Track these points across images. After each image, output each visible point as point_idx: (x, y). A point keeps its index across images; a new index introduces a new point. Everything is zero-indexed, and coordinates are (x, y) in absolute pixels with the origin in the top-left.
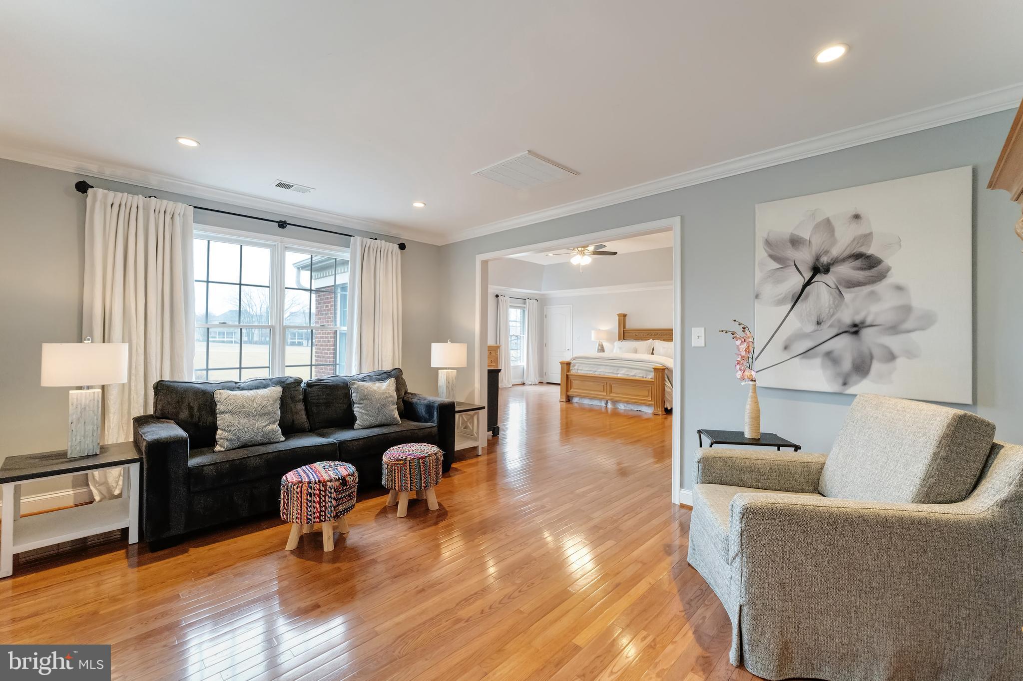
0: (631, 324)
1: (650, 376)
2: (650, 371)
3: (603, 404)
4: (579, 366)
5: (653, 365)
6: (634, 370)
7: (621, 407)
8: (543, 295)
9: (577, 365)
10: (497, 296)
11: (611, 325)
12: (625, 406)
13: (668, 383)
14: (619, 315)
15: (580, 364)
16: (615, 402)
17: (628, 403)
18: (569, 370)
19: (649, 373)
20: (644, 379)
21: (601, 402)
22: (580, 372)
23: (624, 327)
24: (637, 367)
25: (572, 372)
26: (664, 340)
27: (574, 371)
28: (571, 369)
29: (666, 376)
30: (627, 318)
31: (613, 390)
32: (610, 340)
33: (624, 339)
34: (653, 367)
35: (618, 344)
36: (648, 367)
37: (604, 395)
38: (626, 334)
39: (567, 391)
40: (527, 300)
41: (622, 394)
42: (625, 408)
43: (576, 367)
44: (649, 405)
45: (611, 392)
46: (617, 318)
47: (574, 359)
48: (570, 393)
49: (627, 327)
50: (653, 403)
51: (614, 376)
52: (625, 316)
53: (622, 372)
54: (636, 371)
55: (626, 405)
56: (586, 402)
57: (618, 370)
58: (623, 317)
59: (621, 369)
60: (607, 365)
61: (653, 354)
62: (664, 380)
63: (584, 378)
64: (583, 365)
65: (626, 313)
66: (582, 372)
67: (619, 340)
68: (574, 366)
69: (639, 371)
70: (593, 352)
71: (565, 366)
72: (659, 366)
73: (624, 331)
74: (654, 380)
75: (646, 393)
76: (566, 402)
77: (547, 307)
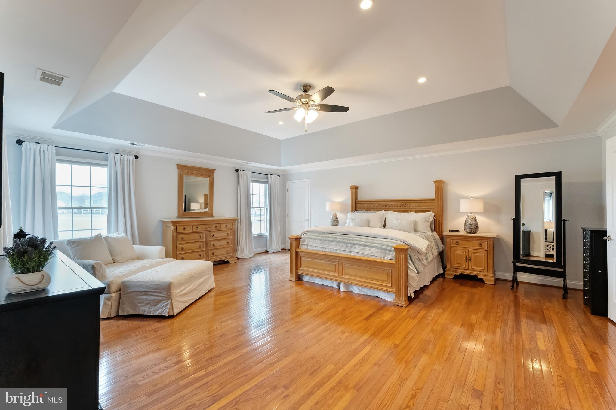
0: (363, 196)
1: (390, 257)
2: (390, 251)
3: (335, 285)
4: (309, 242)
5: (393, 243)
6: (369, 248)
7: (356, 290)
8: (284, 171)
9: (307, 240)
10: (237, 170)
11: (345, 197)
12: (360, 290)
13: (412, 266)
14: (352, 187)
15: (311, 240)
16: (347, 285)
17: (363, 286)
18: (298, 246)
19: (387, 252)
20: (382, 260)
21: (333, 283)
22: (311, 249)
23: (356, 199)
24: (374, 245)
25: (302, 248)
26: (395, 211)
27: (304, 247)
28: (301, 244)
29: (408, 257)
30: (359, 190)
31: (346, 271)
32: (344, 211)
33: (356, 210)
34: (394, 245)
35: (351, 215)
36: (388, 246)
37: (336, 276)
38: (358, 205)
39: (297, 269)
40: (269, 176)
41: (356, 276)
42: (360, 293)
43: (306, 243)
44: (388, 292)
45: (343, 273)
46: (350, 190)
47: (305, 233)
48: (300, 272)
49: (359, 198)
50: (394, 290)
51: (347, 254)
52: (357, 188)
53: (356, 250)
54: (372, 250)
55: (360, 288)
56: (317, 281)
57: (351, 247)
58: (355, 189)
59: (355, 246)
60: (338, 242)
61: (385, 226)
62: (407, 262)
63: (314, 255)
64: (313, 241)
65: (358, 186)
66: (313, 248)
67: (352, 211)
68: (304, 241)
69: (376, 250)
70: (326, 225)
71: (294, 241)
72: (401, 245)
73: (356, 202)
74: (394, 262)
75: (385, 278)
76: (296, 281)
77: (289, 182)
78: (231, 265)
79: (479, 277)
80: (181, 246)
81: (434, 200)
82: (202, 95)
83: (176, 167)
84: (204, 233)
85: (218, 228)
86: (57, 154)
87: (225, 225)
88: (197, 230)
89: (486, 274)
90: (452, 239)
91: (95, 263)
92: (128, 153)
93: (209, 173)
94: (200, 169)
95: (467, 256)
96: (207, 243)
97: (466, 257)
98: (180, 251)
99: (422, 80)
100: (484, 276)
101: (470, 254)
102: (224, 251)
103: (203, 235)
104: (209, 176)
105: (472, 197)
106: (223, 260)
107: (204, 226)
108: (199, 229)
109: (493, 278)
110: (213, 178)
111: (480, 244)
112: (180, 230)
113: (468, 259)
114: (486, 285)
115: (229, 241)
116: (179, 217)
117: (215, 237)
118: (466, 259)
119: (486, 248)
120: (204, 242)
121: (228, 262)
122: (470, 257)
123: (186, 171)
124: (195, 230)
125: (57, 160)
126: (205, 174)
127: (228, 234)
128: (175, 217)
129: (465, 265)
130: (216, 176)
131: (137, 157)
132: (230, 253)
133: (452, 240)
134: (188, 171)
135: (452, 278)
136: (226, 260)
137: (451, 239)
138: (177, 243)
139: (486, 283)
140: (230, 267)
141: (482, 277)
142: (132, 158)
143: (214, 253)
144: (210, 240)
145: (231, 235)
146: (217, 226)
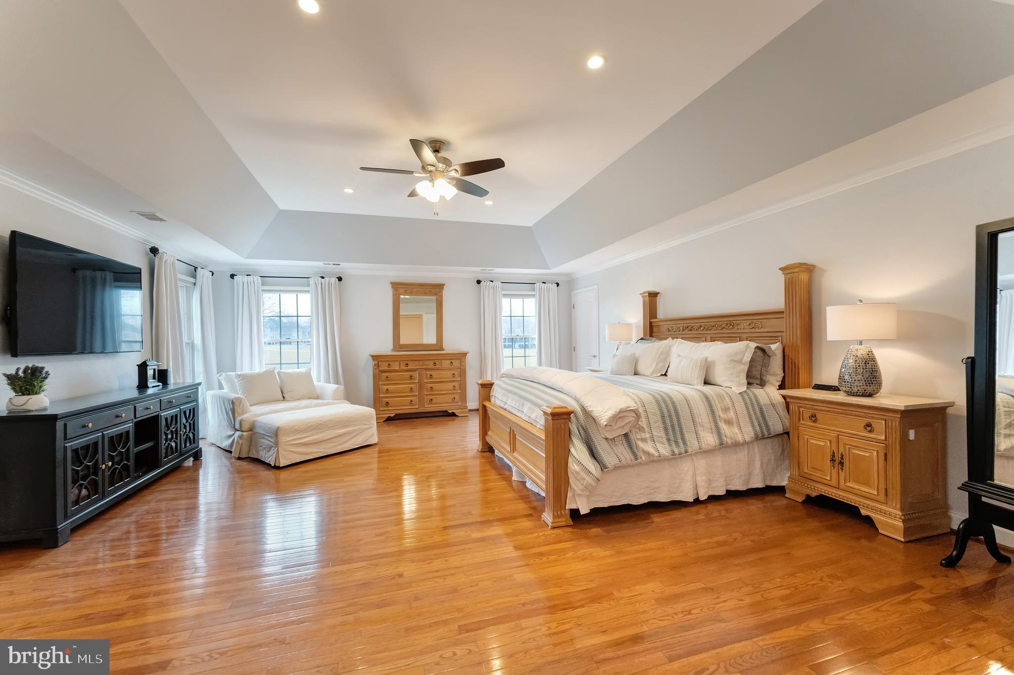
4: (496, 391)
10: (478, 282)
17: (526, 475)
18: (489, 397)
23: (653, 316)
31: (517, 445)
37: (509, 452)
38: (655, 329)
40: (537, 285)
41: (523, 455)
43: (494, 393)
45: (514, 447)
48: (487, 438)
49: (661, 315)
51: (518, 416)
53: (525, 411)
58: (648, 298)
60: (515, 394)
64: (499, 390)
65: (657, 291)
73: (650, 322)
76: (481, 452)
77: (575, 292)
78: (458, 418)
79: (864, 512)
80: (385, 387)
81: (783, 312)
82: (349, 191)
83: (390, 286)
84: (417, 372)
85: (437, 366)
86: (263, 284)
87: (449, 361)
88: (407, 368)
89: (884, 508)
90: (801, 407)
91: (235, 398)
92: (330, 275)
93: (435, 290)
94: (422, 285)
95: (834, 453)
96: (421, 386)
97: (833, 456)
98: (384, 393)
99: (595, 62)
100: (876, 510)
101: (841, 450)
102: (448, 398)
103: (416, 375)
104: (436, 294)
105: (861, 301)
106: (447, 411)
107: (417, 363)
108: (410, 367)
109: (902, 525)
110: (441, 296)
111: (867, 426)
112: (384, 366)
113: (838, 461)
114: (880, 537)
115: (456, 384)
116: (394, 350)
117: (433, 377)
118: (833, 460)
119: (883, 438)
120: (418, 384)
121: (453, 415)
122: (842, 456)
123: (402, 290)
124: (403, 367)
125: (263, 290)
126: (429, 291)
127: (454, 374)
128: (390, 350)
129: (828, 474)
130: (446, 293)
131: (340, 279)
132: (457, 402)
133: (801, 409)
134: (406, 289)
135: (800, 500)
136: (450, 412)
137: (799, 407)
138: (380, 383)
139: (880, 531)
140: (457, 422)
141: (872, 515)
142: (334, 280)
143: (431, 400)
144: (426, 382)
145: (460, 376)
146: (437, 362)
